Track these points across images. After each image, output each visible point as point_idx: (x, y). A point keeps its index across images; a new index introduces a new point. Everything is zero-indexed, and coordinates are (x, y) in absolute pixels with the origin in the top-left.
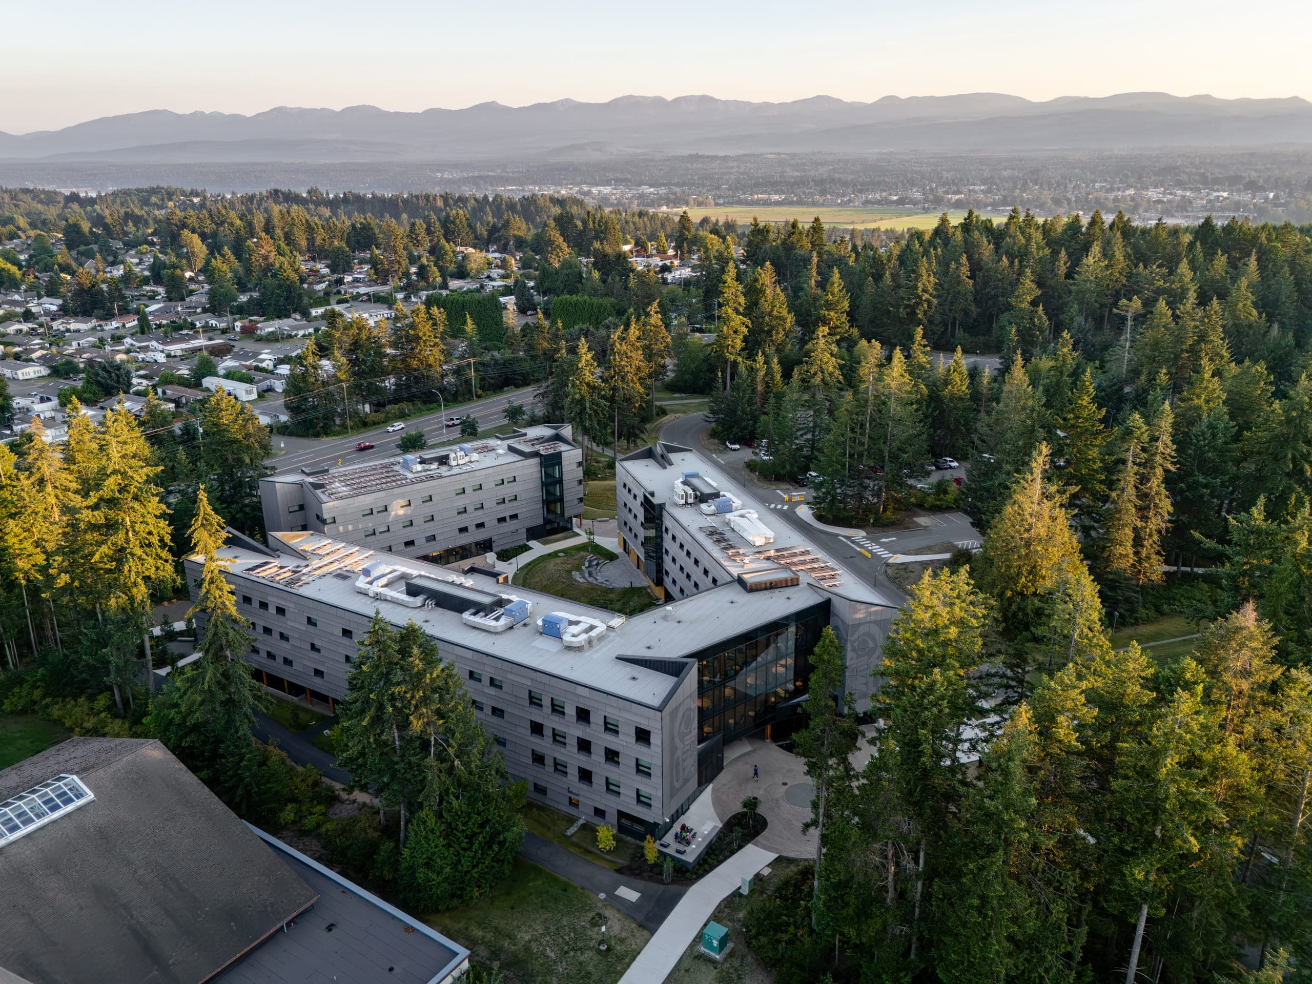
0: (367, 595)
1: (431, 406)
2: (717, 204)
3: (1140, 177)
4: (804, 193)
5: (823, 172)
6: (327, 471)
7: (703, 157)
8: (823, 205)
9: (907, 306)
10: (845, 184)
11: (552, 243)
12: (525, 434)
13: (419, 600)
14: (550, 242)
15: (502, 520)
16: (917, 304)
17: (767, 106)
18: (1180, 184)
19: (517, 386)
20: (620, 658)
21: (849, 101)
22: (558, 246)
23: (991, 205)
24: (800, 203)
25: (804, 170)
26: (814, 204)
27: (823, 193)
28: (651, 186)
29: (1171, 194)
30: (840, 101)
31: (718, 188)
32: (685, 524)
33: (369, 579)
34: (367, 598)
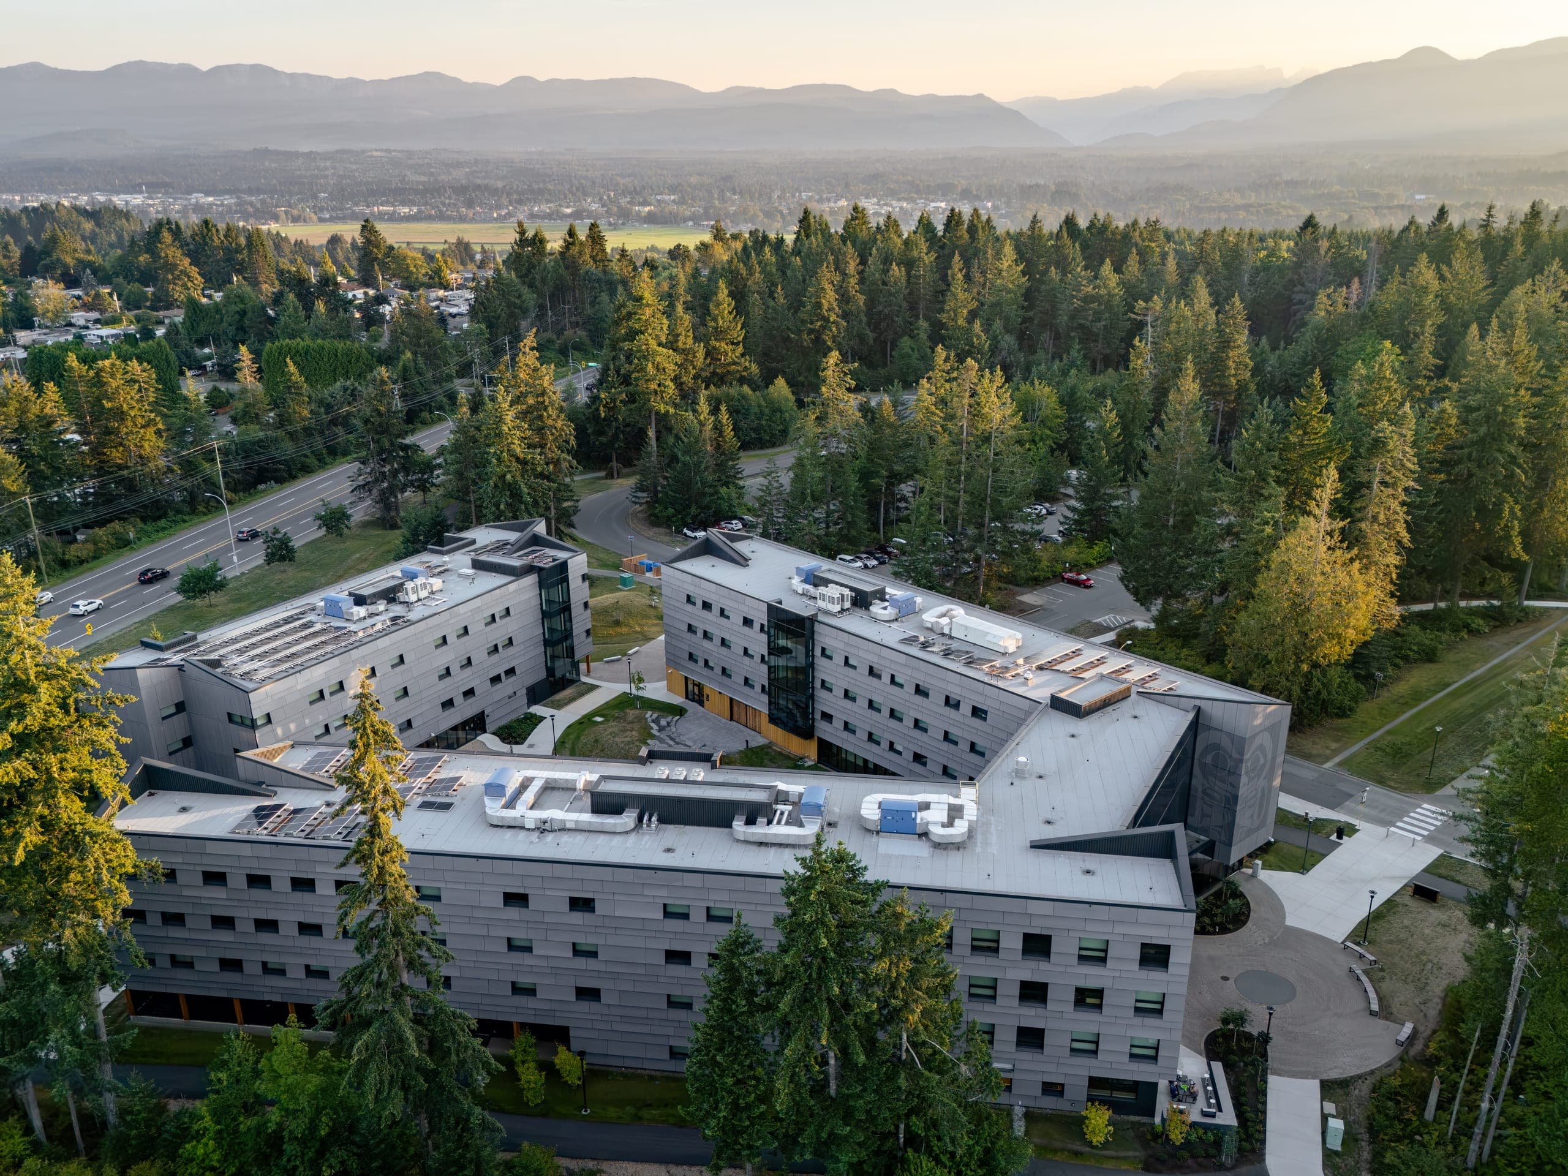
0: (522, 828)
1: (163, 523)
2: (321, 220)
3: (847, 185)
4: (444, 204)
5: (459, 175)
6: (194, 638)
7: (277, 153)
8: (472, 220)
9: (811, 331)
10: (495, 192)
11: (175, 266)
12: (474, 542)
13: (628, 819)
14: (171, 267)
15: (496, 680)
16: (823, 327)
17: (353, 83)
18: (893, 194)
19: (280, 481)
20: (1037, 846)
21: (470, 81)
22: (184, 272)
23: (691, 219)
24: (442, 217)
25: (432, 174)
26: (462, 219)
27: (470, 204)
28: (207, 194)
29: (886, 205)
30: (456, 80)
31: (315, 197)
32: (877, 639)
33: (504, 801)
34: (522, 834)
